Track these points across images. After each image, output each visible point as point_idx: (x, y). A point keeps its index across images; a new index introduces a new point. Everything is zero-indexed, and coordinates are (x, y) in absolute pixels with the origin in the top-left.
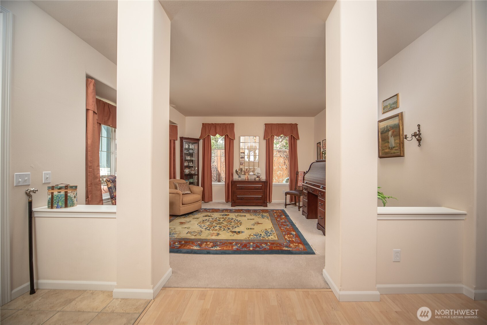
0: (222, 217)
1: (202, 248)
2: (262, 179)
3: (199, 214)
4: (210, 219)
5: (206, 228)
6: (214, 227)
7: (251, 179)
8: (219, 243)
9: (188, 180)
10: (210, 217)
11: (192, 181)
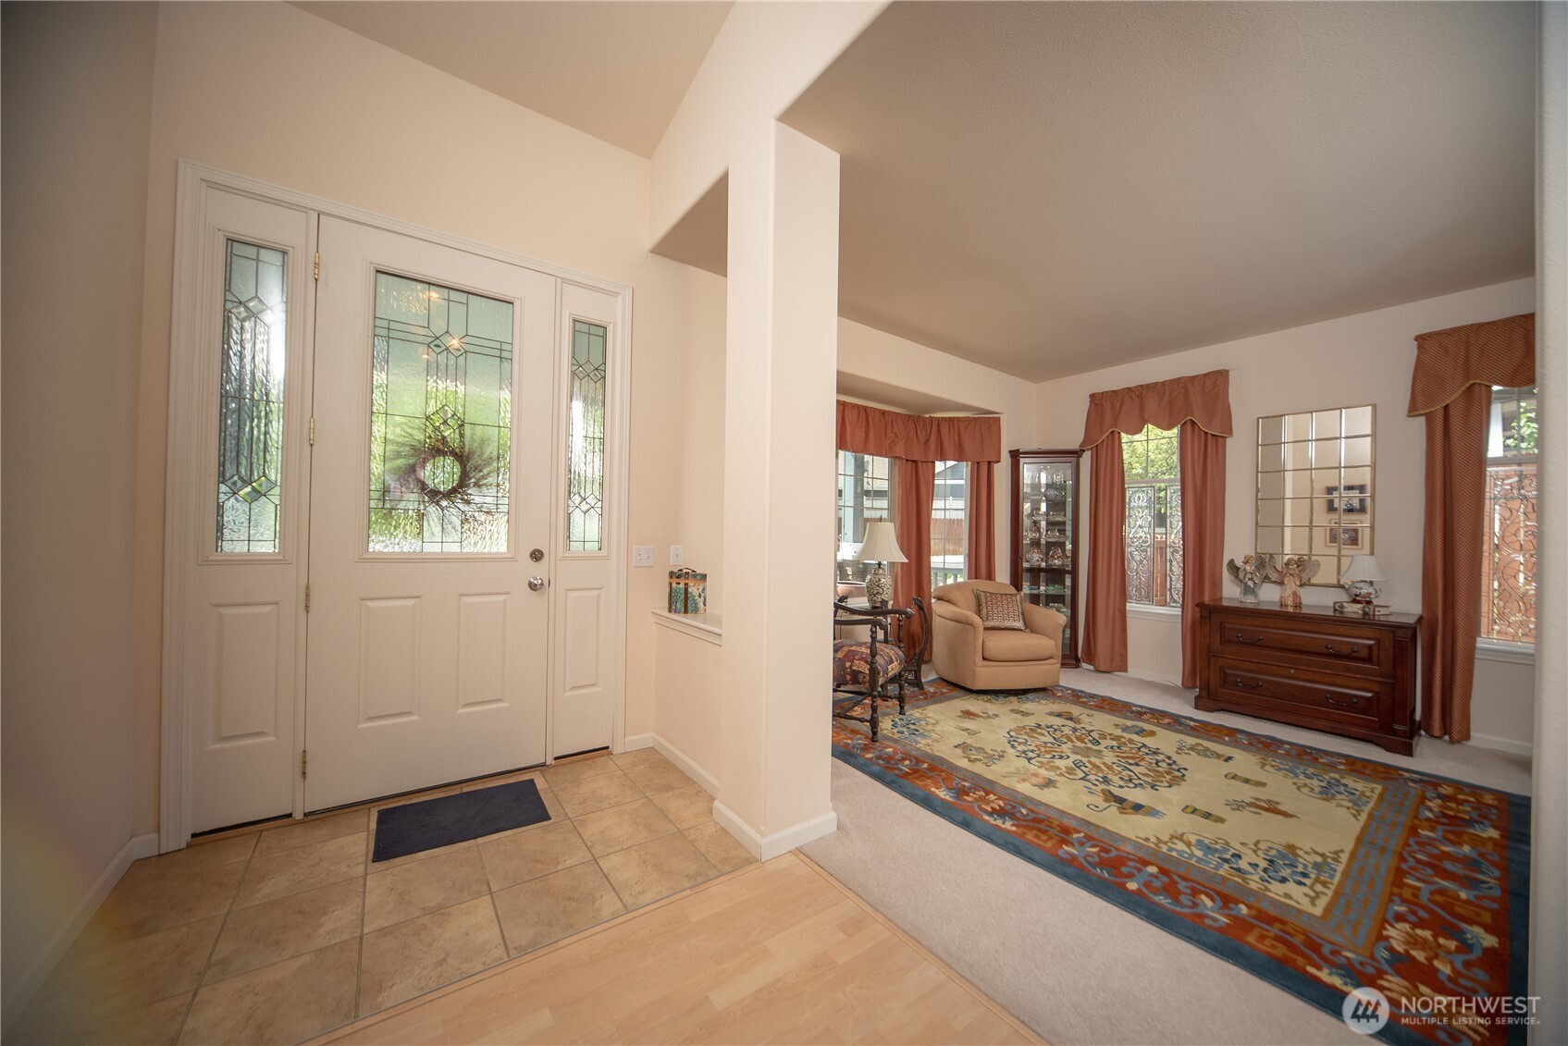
0: (1117, 732)
1: (959, 802)
2: (1383, 611)
3: (1044, 702)
4: (1063, 729)
5: (1024, 752)
6: (1054, 757)
7: (1314, 606)
8: (1024, 811)
9: (1039, 589)
10: (1071, 724)
11: (1053, 590)
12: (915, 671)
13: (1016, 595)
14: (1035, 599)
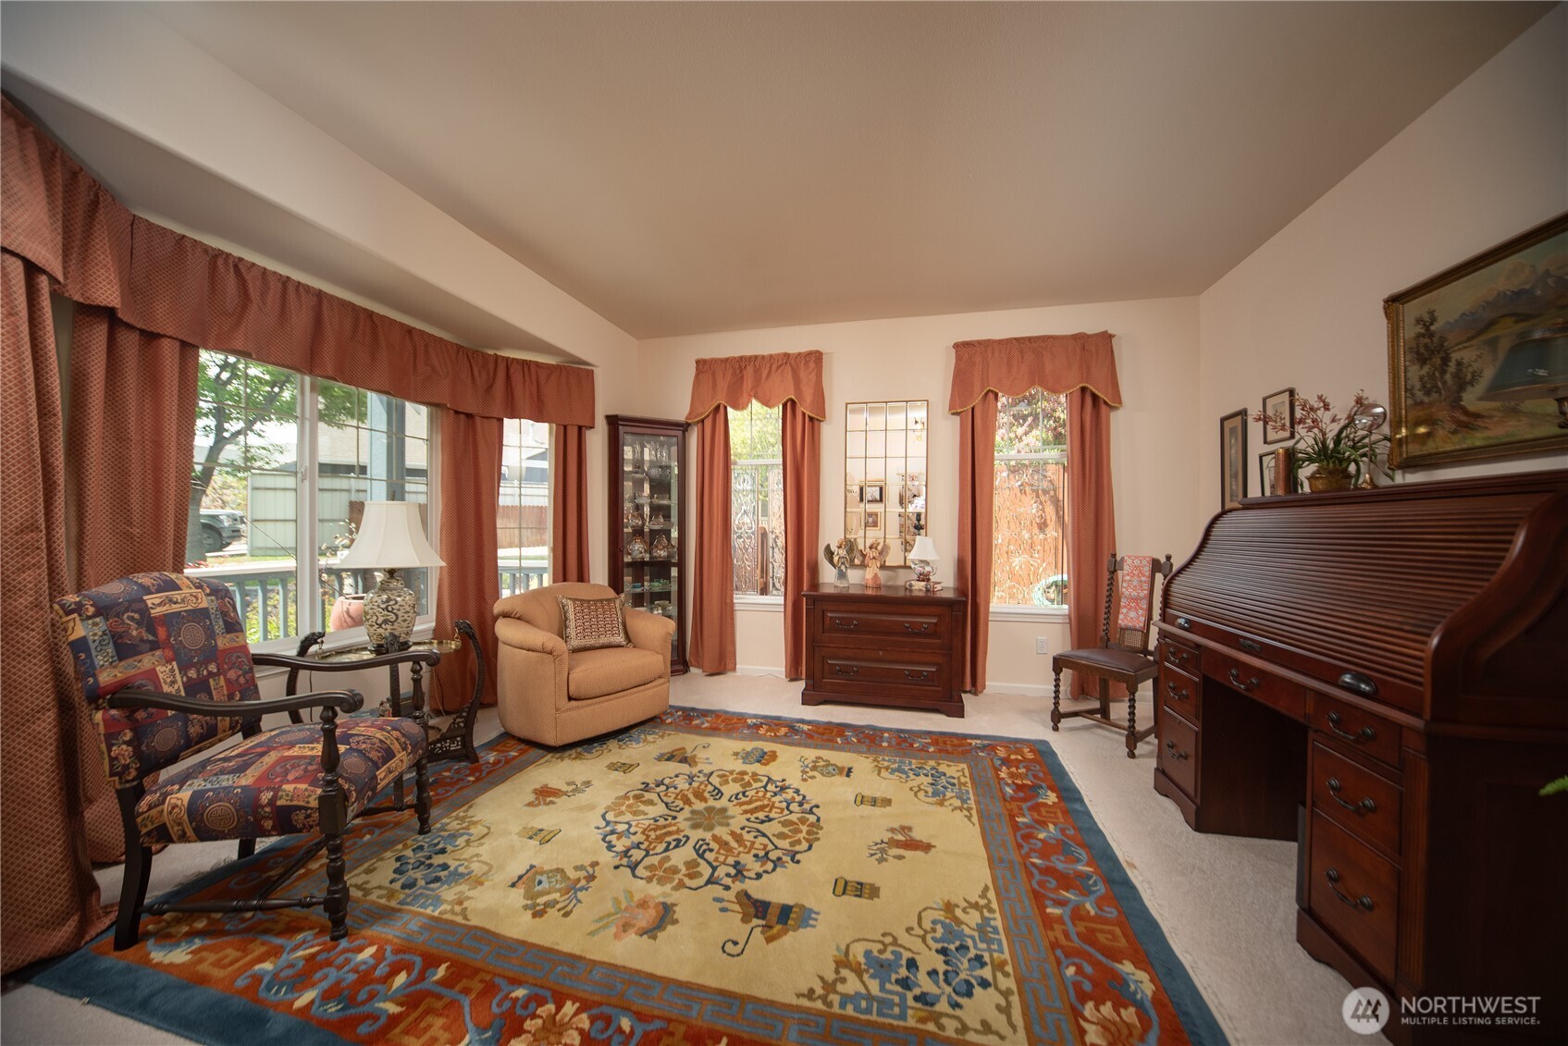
0: (739, 766)
2: (938, 587)
3: (650, 738)
4: (676, 782)
5: (626, 852)
6: (667, 847)
7: (889, 587)
8: (626, 1023)
9: (643, 586)
10: (685, 768)
11: (657, 586)
12: (463, 737)
13: (613, 600)
14: (638, 600)
